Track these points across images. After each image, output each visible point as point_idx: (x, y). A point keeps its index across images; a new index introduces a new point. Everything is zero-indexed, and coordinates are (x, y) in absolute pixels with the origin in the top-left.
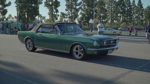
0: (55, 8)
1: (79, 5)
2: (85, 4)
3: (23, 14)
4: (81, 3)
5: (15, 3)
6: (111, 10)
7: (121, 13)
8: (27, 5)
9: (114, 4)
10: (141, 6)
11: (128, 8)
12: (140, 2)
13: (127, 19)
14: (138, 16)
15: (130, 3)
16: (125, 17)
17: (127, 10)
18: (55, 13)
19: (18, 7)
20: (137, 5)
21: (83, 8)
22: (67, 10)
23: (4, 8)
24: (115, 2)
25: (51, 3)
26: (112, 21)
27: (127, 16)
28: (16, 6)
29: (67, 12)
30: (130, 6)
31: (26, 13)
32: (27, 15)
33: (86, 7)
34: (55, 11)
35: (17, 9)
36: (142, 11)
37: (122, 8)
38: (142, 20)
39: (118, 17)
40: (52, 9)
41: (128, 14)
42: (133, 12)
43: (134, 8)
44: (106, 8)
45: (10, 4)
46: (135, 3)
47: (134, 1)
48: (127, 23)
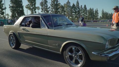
0: (35, 11)
1: (48, 9)
2: (52, 8)
3: (15, 14)
4: (50, 7)
5: (10, 8)
6: (68, 11)
7: (74, 12)
8: (17, 9)
9: (69, 7)
10: (86, 9)
11: (78, 10)
12: (85, 6)
13: (78, 16)
14: (84, 14)
15: (79, 7)
16: (77, 15)
17: (77, 11)
18: (35, 14)
19: (11, 10)
20: (83, 8)
21: (51, 10)
22: (42, 12)
23: (3, 11)
24: (70, 6)
25: (32, 8)
26: (69, 17)
27: (78, 14)
28: (10, 10)
29: (42, 13)
30: (79, 9)
31: (16, 14)
32: (17, 15)
33: (53, 9)
34: (34, 12)
35: (11, 11)
36: (86, 11)
37: (74, 10)
38: (86, 16)
39: (73, 15)
40: (33, 11)
41: (78, 13)
42: (81, 12)
43: (81, 9)
44: (65, 10)
45: (5, 8)
46: (82, 7)
47: (81, 6)
48: (78, 18)
